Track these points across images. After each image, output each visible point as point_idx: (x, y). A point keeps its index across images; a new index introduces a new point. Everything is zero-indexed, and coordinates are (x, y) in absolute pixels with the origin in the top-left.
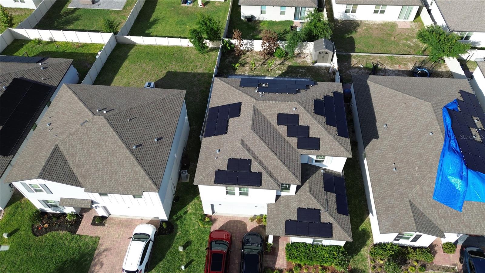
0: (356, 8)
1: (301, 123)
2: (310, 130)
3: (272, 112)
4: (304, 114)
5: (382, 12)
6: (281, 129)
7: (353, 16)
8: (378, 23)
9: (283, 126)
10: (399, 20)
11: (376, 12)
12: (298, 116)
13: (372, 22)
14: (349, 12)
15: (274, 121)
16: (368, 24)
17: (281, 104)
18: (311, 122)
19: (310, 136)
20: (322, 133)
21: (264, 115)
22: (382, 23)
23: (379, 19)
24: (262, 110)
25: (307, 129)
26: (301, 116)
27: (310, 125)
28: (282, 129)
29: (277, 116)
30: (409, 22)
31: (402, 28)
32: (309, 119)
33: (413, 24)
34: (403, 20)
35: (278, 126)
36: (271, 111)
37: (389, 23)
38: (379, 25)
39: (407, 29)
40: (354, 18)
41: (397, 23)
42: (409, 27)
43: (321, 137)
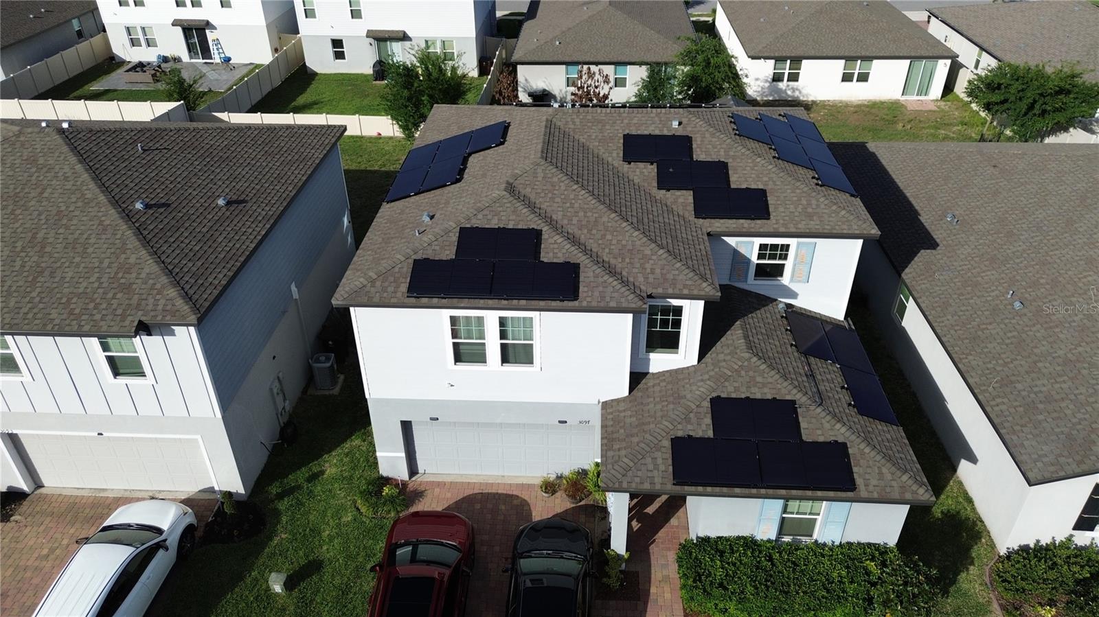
0: (800, 69)
1: (700, 155)
2: (730, 172)
3: (606, 134)
4: (707, 135)
5: (863, 78)
6: (638, 173)
7: (794, 90)
8: (855, 104)
9: (641, 165)
10: (904, 98)
11: (847, 78)
12: (688, 140)
13: (841, 102)
14: (782, 80)
15: (615, 155)
16: (832, 106)
17: (633, 115)
18: (732, 153)
19: (733, 186)
20: (771, 179)
21: (582, 140)
22: (866, 103)
23: (856, 93)
24: (574, 130)
25: (720, 169)
26: (699, 139)
27: (730, 160)
28: (642, 173)
29: (622, 141)
30: (932, 101)
31: (916, 110)
32: (724, 146)
33: (943, 103)
34: (915, 98)
35: (626, 166)
36: (601, 131)
37: (882, 103)
38: (859, 106)
39: (930, 111)
40: (797, 93)
41: (903, 103)
42: (935, 108)
43: (770, 187)
